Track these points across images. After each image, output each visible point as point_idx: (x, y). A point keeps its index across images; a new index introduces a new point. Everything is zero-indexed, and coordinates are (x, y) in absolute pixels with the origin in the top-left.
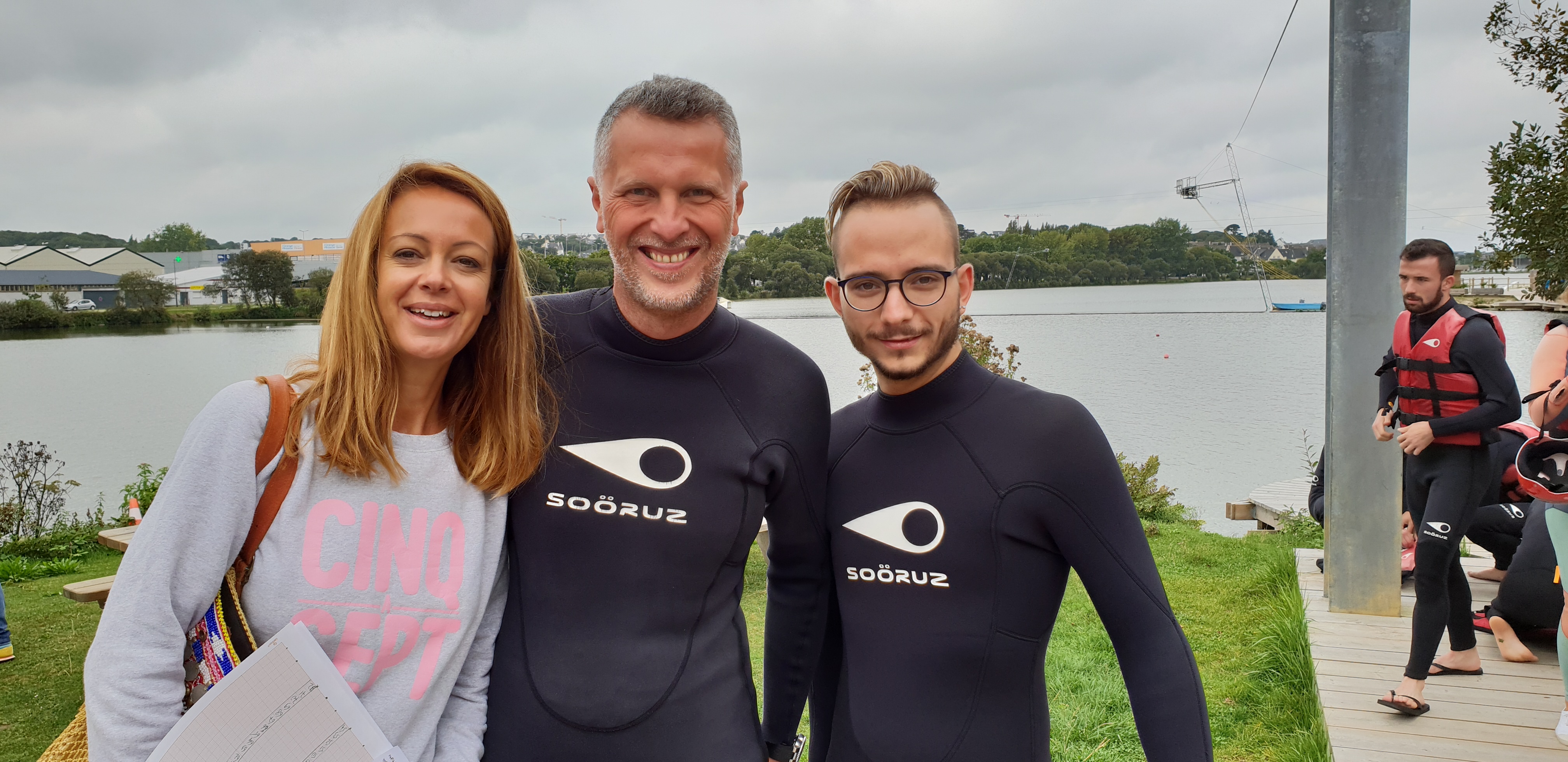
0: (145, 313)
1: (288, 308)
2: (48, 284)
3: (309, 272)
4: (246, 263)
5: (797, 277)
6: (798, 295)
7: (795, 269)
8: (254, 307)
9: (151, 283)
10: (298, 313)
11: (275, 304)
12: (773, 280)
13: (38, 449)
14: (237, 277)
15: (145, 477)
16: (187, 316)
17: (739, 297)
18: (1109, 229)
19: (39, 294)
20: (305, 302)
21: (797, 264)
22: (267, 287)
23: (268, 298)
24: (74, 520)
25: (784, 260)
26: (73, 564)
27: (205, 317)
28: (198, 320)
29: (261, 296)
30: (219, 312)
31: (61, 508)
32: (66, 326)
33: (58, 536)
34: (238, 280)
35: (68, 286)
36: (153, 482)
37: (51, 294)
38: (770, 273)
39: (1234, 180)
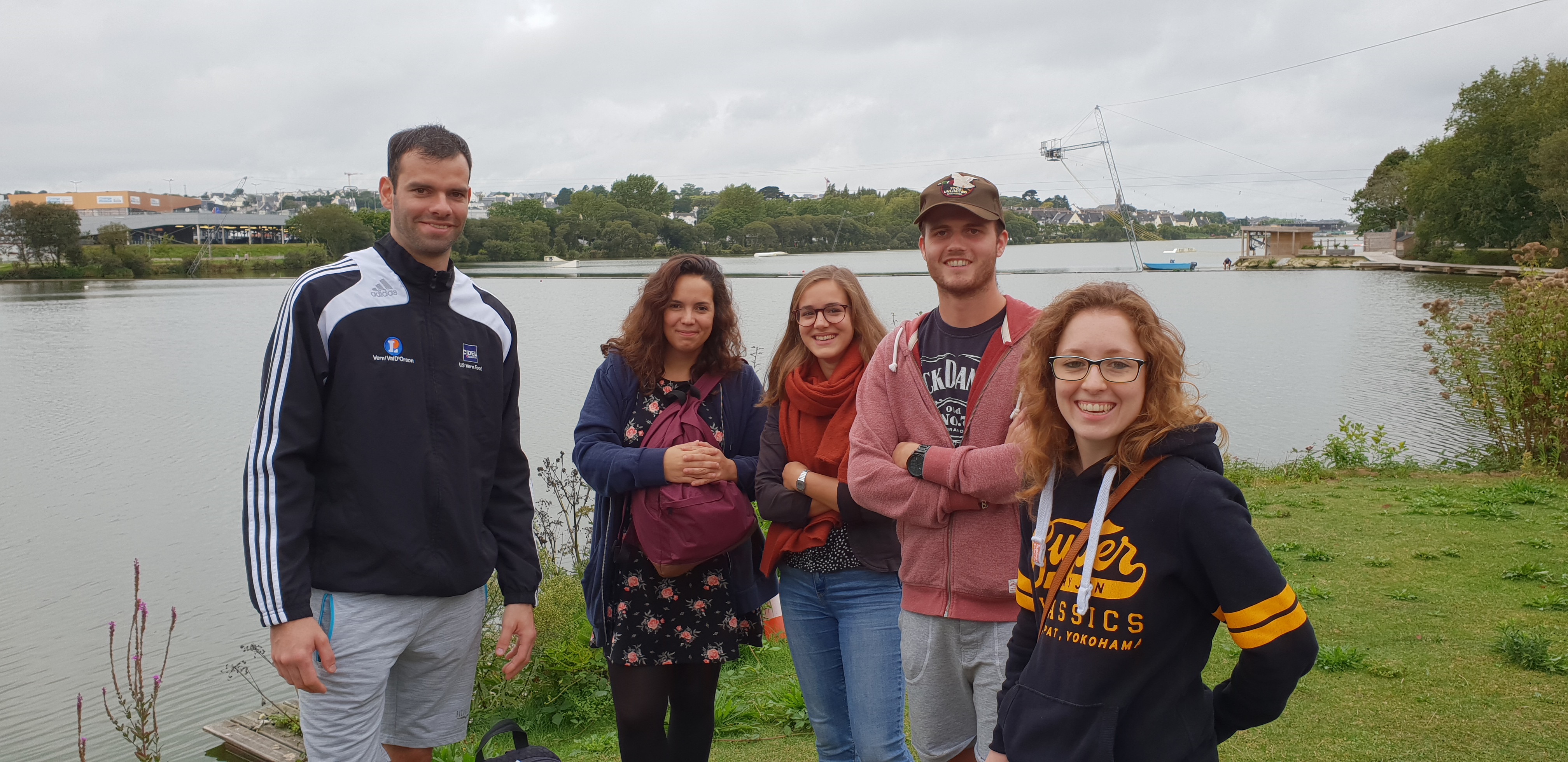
1: (75, 268)
3: (99, 226)
4: (23, 216)
5: (628, 237)
6: (628, 256)
7: (625, 229)
8: (34, 266)
10: (88, 273)
11: (59, 264)
12: (602, 239)
14: (13, 233)
17: (567, 256)
20: (96, 261)
21: (627, 224)
22: (49, 244)
23: (52, 257)
25: (613, 219)
29: (42, 254)
34: (13, 236)
38: (599, 232)
39: (1102, 143)
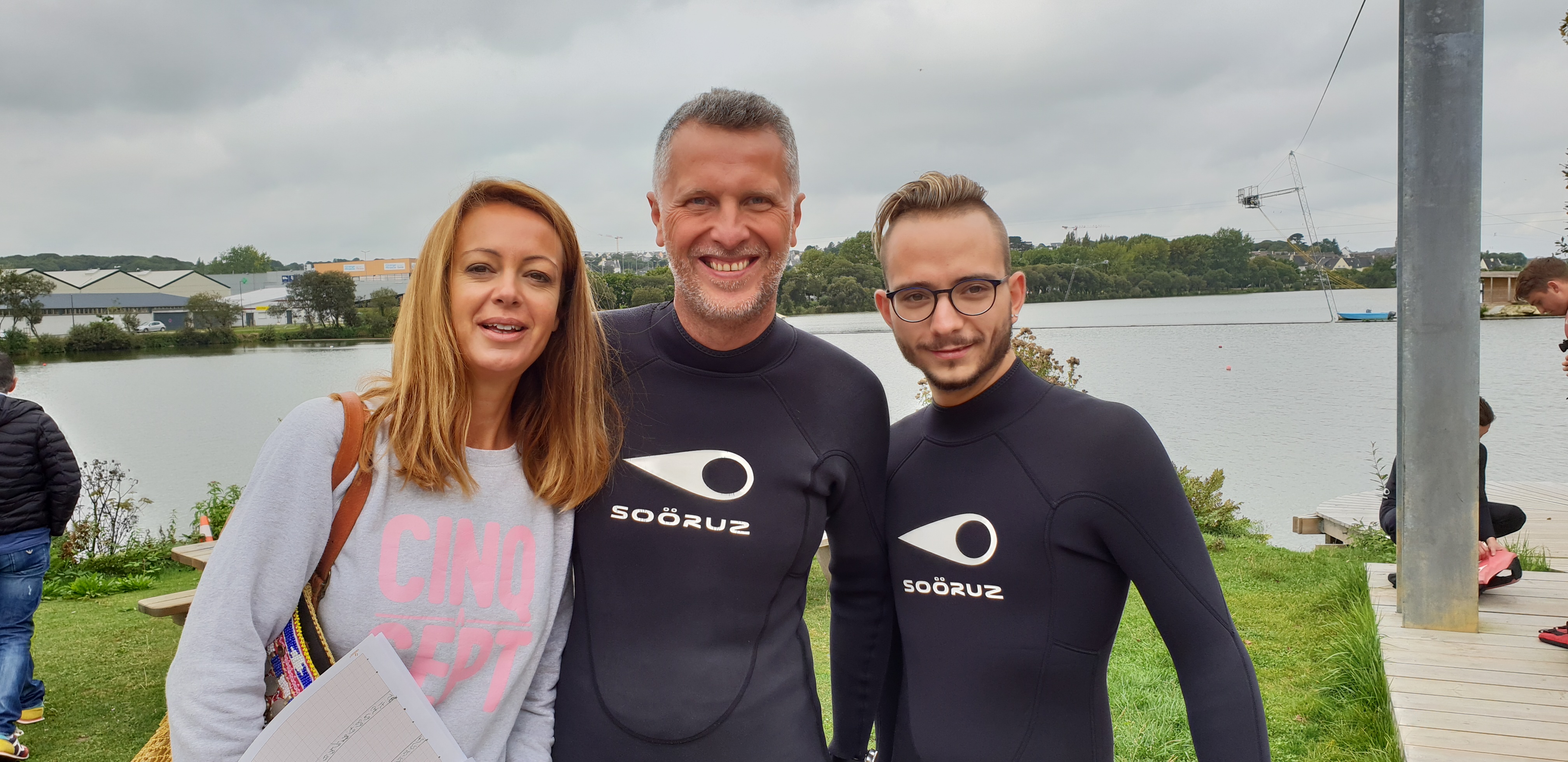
0: (213, 334)
1: (350, 328)
2: (120, 306)
3: (371, 292)
4: (310, 284)
5: (853, 292)
6: (853, 310)
7: (852, 284)
8: (318, 327)
9: (219, 305)
10: (360, 333)
11: (338, 324)
12: (828, 295)
13: (112, 467)
14: (302, 298)
15: (214, 494)
16: (252, 337)
17: (794, 312)
18: (1170, 240)
19: (112, 316)
20: (368, 322)
21: (852, 279)
22: (330, 308)
23: (332, 319)
24: (148, 537)
25: (839, 275)
26: (146, 580)
27: (269, 337)
28: (264, 340)
29: (324, 317)
30: (284, 332)
31: (135, 525)
32: (138, 348)
33: (132, 552)
34: (302, 301)
35: (139, 308)
36: (222, 499)
37: (123, 316)
38: (825, 289)
39: (1297, 189)
